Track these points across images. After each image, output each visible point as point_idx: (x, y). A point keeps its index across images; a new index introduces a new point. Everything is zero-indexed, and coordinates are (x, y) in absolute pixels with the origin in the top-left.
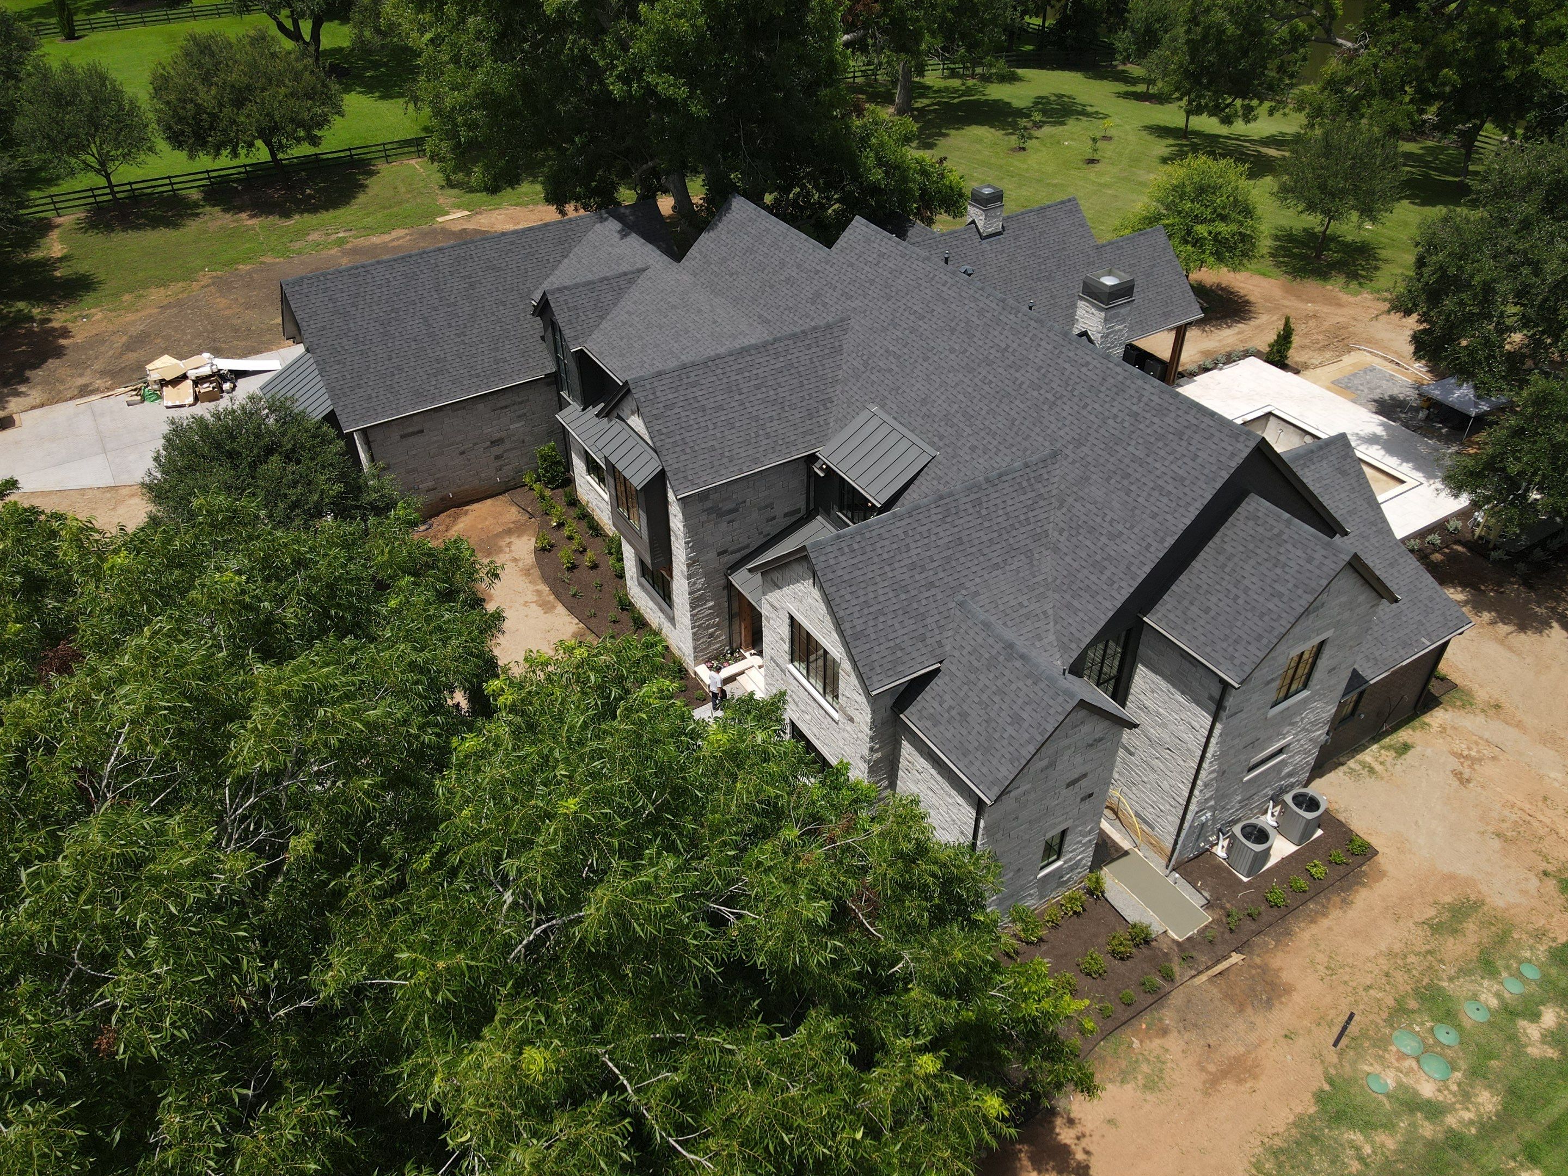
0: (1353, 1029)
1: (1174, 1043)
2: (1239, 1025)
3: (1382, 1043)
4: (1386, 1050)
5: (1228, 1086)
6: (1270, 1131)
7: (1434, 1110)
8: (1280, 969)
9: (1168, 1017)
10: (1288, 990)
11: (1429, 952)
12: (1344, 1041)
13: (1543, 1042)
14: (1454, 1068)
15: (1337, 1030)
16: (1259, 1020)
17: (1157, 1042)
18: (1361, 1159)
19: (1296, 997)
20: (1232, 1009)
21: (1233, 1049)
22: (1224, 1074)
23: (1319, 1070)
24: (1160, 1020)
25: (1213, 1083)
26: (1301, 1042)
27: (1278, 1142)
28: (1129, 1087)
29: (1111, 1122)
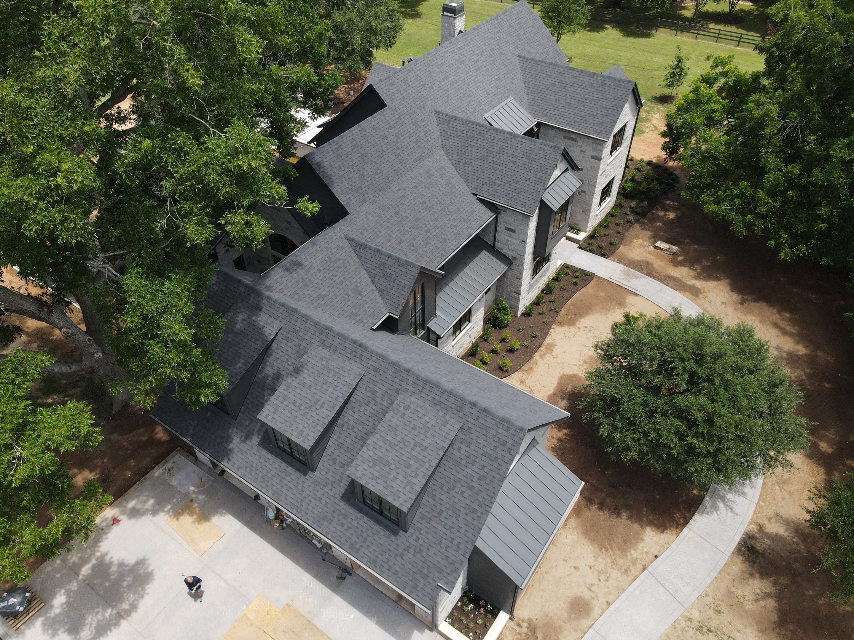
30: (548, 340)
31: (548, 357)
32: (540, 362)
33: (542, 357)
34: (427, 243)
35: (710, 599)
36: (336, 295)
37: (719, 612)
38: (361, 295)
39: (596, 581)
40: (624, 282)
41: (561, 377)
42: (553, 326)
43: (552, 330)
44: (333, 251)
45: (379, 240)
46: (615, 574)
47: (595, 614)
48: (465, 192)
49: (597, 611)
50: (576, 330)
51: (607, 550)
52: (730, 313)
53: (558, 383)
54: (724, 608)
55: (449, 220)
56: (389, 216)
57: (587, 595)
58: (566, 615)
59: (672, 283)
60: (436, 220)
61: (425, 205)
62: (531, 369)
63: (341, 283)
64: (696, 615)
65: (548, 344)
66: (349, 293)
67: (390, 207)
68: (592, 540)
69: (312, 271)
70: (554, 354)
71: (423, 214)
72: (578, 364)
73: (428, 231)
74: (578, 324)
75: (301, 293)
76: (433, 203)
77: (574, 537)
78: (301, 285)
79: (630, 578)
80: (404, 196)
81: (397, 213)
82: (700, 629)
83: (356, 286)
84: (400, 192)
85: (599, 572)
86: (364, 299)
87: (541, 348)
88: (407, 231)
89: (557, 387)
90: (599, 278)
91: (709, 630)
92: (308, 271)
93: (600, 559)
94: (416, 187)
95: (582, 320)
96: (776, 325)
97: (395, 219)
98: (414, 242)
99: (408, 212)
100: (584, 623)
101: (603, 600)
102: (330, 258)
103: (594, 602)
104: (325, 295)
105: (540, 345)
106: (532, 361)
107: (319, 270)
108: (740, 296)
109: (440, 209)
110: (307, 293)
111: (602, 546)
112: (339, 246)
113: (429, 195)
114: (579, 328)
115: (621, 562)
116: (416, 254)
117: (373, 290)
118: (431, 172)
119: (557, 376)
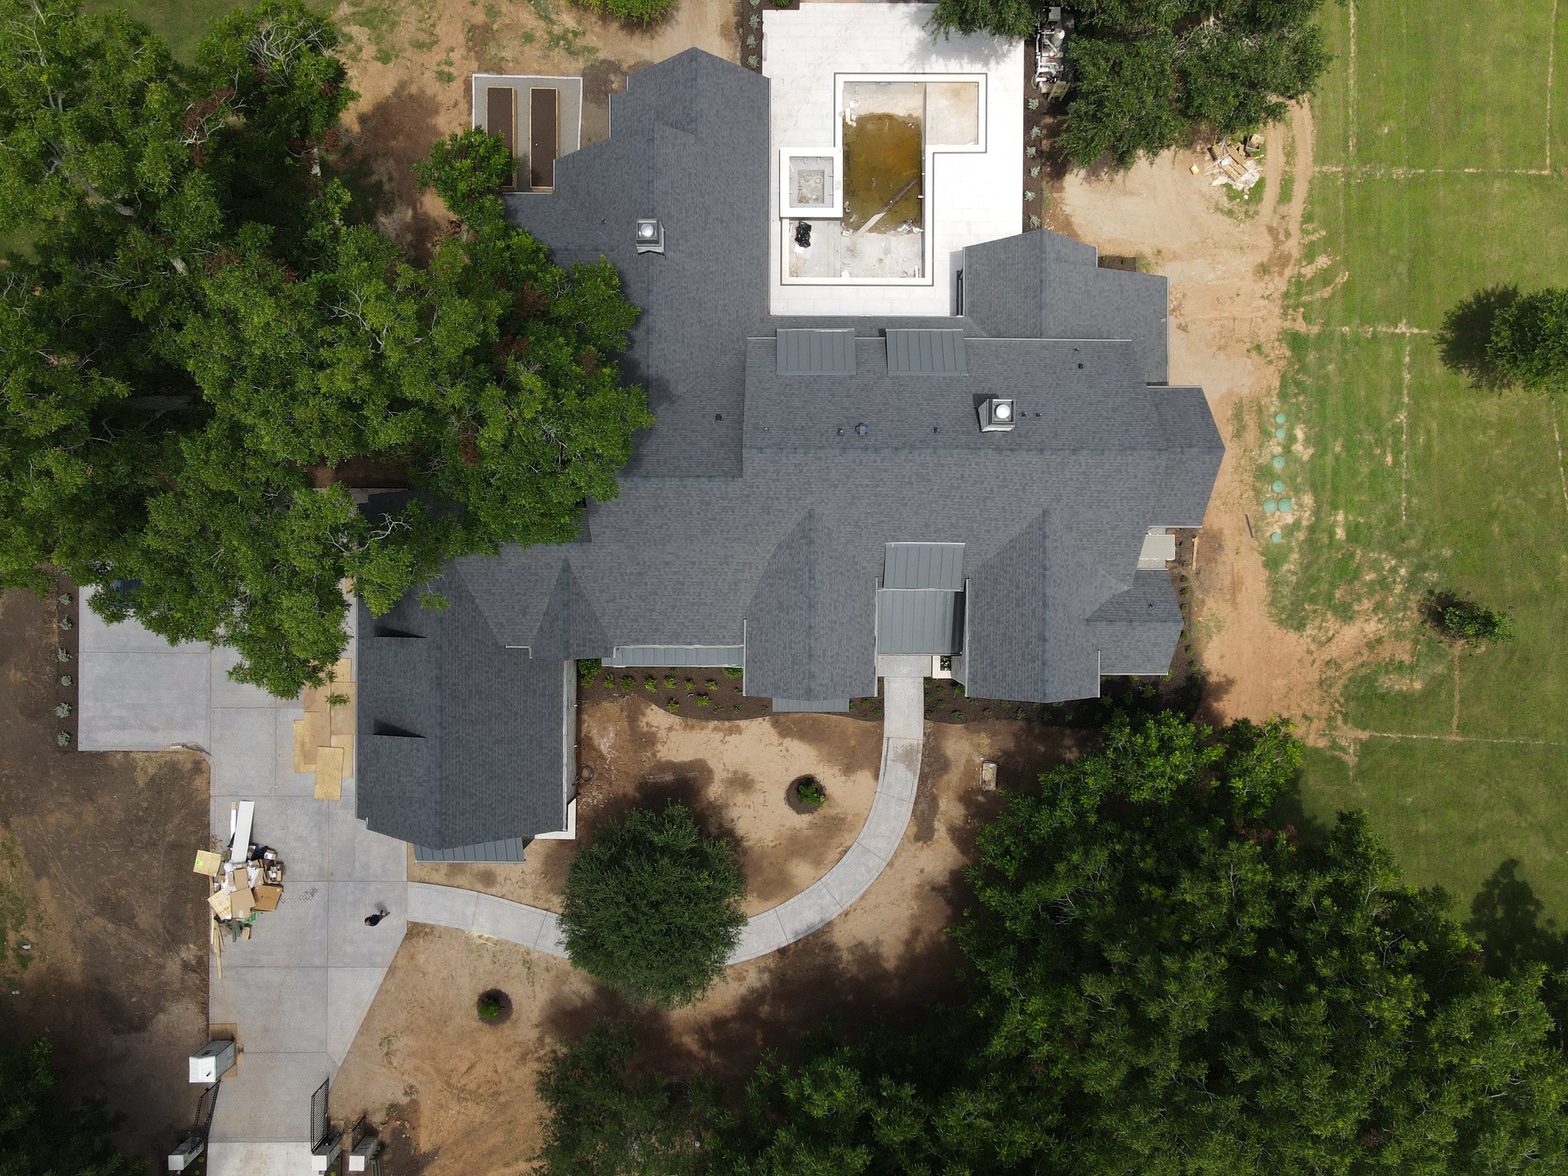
0: (1252, 522)
1: (1210, 603)
2: (1221, 568)
3: (1263, 516)
4: (1267, 518)
5: (1239, 597)
6: (1263, 598)
7: (1297, 525)
8: (1211, 526)
9: (1199, 595)
10: (1221, 531)
11: (1245, 451)
12: (1253, 531)
13: (1305, 449)
14: (1290, 499)
15: (1247, 529)
16: (1224, 558)
17: (1205, 609)
18: (1294, 573)
19: (1226, 532)
20: (1213, 565)
21: (1227, 581)
22: (1234, 594)
23: (1256, 553)
24: (1197, 599)
25: (1234, 602)
26: (1242, 549)
27: (1269, 599)
28: (1214, 638)
29: (1222, 657)
30: (743, 723)
31: (719, 736)
32: (707, 732)
33: (716, 729)
34: (636, 620)
35: (553, 962)
36: (503, 601)
37: (548, 971)
38: (524, 615)
39: (514, 880)
40: (891, 755)
41: (700, 760)
42: (767, 718)
43: (760, 719)
44: (540, 564)
45: (592, 584)
46: (529, 891)
47: (489, 890)
48: (741, 604)
49: (493, 891)
50: (776, 743)
51: (544, 878)
52: (907, 882)
53: (691, 762)
54: (553, 972)
55: (686, 617)
56: (628, 571)
57: (500, 879)
58: (476, 871)
59: (923, 806)
60: (674, 607)
61: (679, 586)
62: (692, 727)
63: (518, 594)
64: (535, 956)
65: (738, 726)
66: (516, 607)
67: (642, 563)
68: (546, 863)
69: (503, 568)
70: (727, 738)
71: (666, 594)
72: (729, 766)
73: (652, 611)
74: (787, 742)
75: (476, 578)
76: (691, 590)
77: (540, 850)
78: (483, 571)
79: (532, 903)
80: (668, 563)
81: (640, 574)
82: (525, 962)
83: (528, 607)
84: (670, 556)
85: (523, 880)
86: (523, 620)
87: (726, 723)
88: (631, 597)
89: (685, 763)
90: (881, 727)
91: (529, 968)
92: (500, 564)
93: (533, 876)
94: (694, 563)
95: (796, 742)
96: (916, 932)
97: (632, 577)
98: (625, 610)
99: (654, 580)
100: (479, 886)
101: (504, 891)
102: (530, 568)
103: (498, 886)
104: (494, 594)
105: (729, 719)
106: (704, 723)
107: (510, 571)
108: (948, 884)
109: (691, 600)
110: (480, 581)
111: (545, 873)
112: (549, 564)
113: (696, 580)
114: (781, 744)
115: (541, 892)
116: (613, 621)
117: (538, 620)
118: (730, 560)
119: (700, 756)
